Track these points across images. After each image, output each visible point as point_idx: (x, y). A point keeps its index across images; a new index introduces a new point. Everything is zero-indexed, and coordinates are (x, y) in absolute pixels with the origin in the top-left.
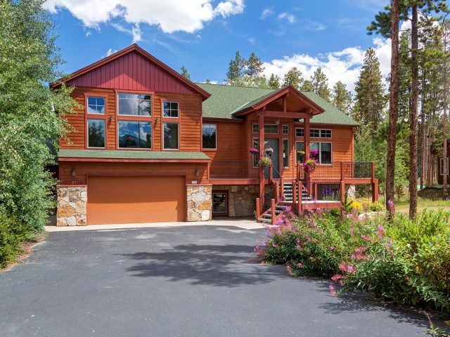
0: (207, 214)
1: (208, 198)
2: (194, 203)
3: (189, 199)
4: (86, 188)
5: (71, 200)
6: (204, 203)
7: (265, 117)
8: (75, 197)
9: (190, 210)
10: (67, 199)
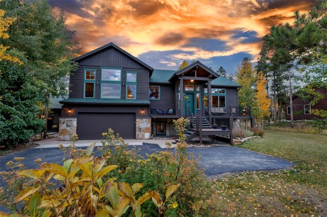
0: (147, 135)
1: (149, 125)
2: (140, 129)
3: (137, 126)
4: (76, 119)
5: (67, 126)
6: (147, 129)
7: (184, 80)
8: (70, 124)
9: (137, 133)
10: (65, 125)
